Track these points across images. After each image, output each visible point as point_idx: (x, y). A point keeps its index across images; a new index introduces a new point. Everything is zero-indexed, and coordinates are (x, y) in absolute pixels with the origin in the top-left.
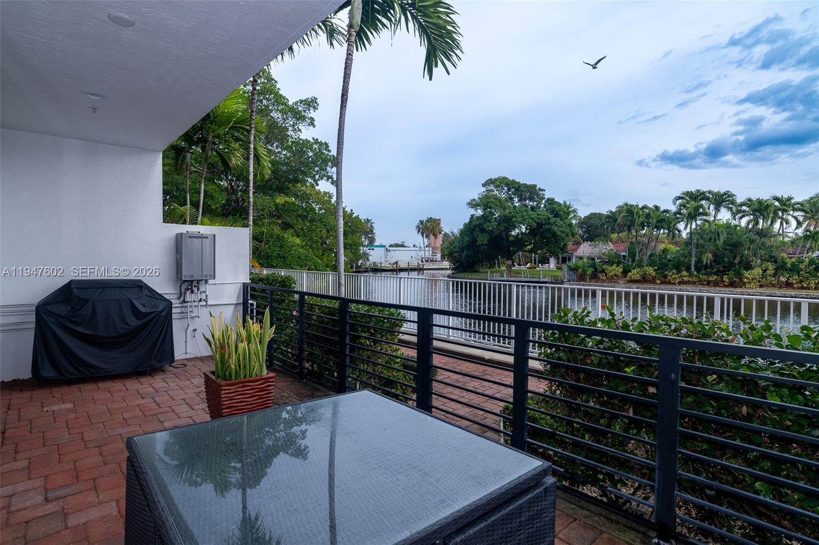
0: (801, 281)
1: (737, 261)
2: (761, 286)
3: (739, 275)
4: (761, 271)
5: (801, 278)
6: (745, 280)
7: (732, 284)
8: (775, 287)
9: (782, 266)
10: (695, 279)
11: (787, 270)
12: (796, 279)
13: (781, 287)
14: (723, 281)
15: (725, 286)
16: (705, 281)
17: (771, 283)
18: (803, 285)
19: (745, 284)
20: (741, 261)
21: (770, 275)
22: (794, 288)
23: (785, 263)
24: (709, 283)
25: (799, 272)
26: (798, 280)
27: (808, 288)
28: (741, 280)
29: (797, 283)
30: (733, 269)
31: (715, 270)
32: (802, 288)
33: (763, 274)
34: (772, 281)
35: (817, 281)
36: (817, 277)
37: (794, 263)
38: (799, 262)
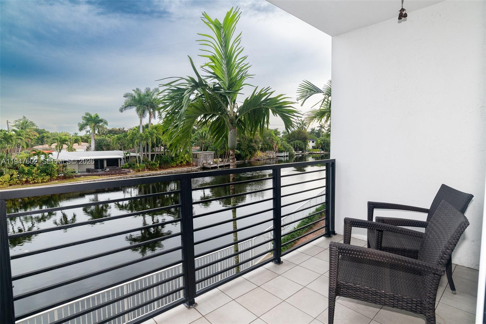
0: (34, 179)
2: (10, 185)
4: (9, 176)
8: (19, 184)
9: (22, 172)
11: (25, 174)
17: (16, 183)
18: (35, 182)
21: (15, 178)
22: (30, 184)
23: (24, 170)
25: (32, 174)
26: (32, 179)
27: (38, 183)
29: (32, 181)
32: (35, 183)
33: (10, 178)
34: (17, 181)
35: (42, 179)
36: (42, 176)
37: (29, 169)
38: (31, 169)
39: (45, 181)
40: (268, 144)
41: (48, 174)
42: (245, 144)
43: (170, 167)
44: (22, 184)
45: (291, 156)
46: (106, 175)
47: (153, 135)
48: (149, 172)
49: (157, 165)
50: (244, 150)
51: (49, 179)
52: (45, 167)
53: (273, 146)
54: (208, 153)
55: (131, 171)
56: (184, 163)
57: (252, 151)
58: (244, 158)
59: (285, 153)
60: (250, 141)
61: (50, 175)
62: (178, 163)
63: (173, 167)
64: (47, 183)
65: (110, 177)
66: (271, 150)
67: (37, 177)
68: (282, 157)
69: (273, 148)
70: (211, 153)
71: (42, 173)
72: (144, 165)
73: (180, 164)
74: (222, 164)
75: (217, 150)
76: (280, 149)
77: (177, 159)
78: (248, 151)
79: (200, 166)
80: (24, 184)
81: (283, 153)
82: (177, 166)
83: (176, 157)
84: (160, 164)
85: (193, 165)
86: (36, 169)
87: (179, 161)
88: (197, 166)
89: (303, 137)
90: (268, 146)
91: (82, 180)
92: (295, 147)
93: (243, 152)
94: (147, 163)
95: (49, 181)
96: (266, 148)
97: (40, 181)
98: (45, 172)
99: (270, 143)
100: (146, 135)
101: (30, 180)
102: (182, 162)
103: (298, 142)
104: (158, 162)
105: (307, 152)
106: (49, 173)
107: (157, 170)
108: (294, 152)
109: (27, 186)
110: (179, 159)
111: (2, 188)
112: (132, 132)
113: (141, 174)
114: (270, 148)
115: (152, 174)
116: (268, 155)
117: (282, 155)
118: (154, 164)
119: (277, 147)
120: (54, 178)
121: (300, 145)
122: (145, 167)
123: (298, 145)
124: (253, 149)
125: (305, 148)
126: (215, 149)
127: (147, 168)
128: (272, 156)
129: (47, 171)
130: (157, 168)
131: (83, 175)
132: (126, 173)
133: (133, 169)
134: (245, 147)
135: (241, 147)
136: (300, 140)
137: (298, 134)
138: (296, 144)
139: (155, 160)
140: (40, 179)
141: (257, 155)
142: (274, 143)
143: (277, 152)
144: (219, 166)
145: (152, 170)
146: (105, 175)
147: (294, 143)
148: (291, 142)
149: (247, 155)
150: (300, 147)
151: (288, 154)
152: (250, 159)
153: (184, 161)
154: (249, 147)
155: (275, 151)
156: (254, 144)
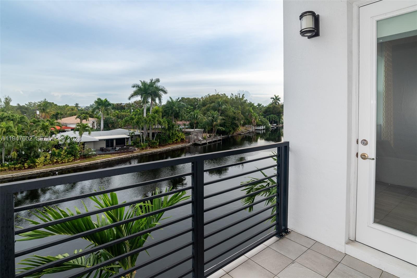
0: (62, 160)
1: (32, 154)
2: (44, 165)
3: (34, 162)
5: (62, 158)
6: (37, 164)
7: (30, 167)
8: (51, 164)
10: (6, 168)
11: (56, 156)
12: (60, 160)
13: (53, 163)
14: (24, 167)
15: (25, 169)
16: (12, 168)
17: (49, 163)
19: (36, 166)
20: (34, 154)
21: (48, 159)
22: (59, 163)
23: (55, 153)
24: (15, 169)
25: (61, 156)
27: (65, 163)
28: (35, 164)
29: (60, 161)
30: (30, 159)
31: (19, 162)
32: (63, 163)
33: (45, 159)
34: (49, 162)
35: (68, 159)
36: (68, 157)
37: (59, 152)
38: (61, 151)
39: (70, 161)
40: (247, 119)
41: (72, 155)
42: (229, 121)
43: (168, 144)
44: (53, 164)
45: (267, 129)
46: (117, 154)
47: (155, 119)
48: (151, 149)
49: (157, 143)
50: (228, 126)
51: (73, 159)
52: (71, 149)
53: (252, 121)
54: (199, 131)
55: (136, 149)
56: (179, 140)
57: (235, 127)
58: (228, 133)
59: (262, 126)
60: (233, 119)
61: (74, 156)
62: (174, 141)
63: (170, 144)
64: (72, 163)
65: (120, 155)
66: (250, 124)
67: (64, 158)
68: (260, 130)
69: (252, 123)
70: (201, 131)
71: (68, 155)
72: (147, 143)
73: (176, 142)
74: (210, 140)
75: (205, 127)
76: (258, 123)
77: (173, 137)
78: (232, 127)
79: (192, 142)
80: (54, 164)
81: (260, 126)
82: (173, 143)
83: (172, 136)
84: (159, 143)
85: (186, 142)
86: (64, 151)
87: (175, 139)
88: (189, 142)
89: (277, 112)
90: (247, 121)
91: (99, 159)
92: (271, 121)
93: (227, 129)
94: (149, 142)
95: (73, 161)
96: (246, 123)
97: (66, 161)
98: (71, 154)
99: (249, 119)
100: (149, 119)
101: (59, 160)
102: (177, 140)
103: (273, 116)
104: (157, 140)
105: (281, 125)
106: (74, 154)
107: (157, 148)
108: (270, 125)
109: (57, 165)
110: (175, 137)
111: (38, 168)
112: (138, 117)
113: (145, 152)
114: (249, 123)
115: (154, 151)
116: (248, 129)
117: (259, 129)
118: (155, 142)
119: (255, 122)
120: (77, 158)
121: (274, 119)
122: (148, 146)
123: (273, 119)
124: (235, 126)
125: (279, 121)
126: (204, 126)
127: (149, 146)
128: (251, 130)
129: (72, 153)
130: (157, 146)
131: (99, 154)
132: (132, 152)
133: (138, 147)
134: (229, 124)
135: (226, 124)
136: (275, 114)
137: (273, 109)
138: (271, 118)
139: (155, 139)
140: (67, 159)
141: (238, 129)
142: (253, 118)
143: (255, 126)
144: (208, 142)
145: (153, 148)
146: (115, 154)
147: (270, 117)
148: (267, 117)
149: (230, 131)
150: (275, 120)
151: (265, 128)
152: (233, 134)
153: (179, 138)
154: (233, 124)
155: (253, 125)
156: (237, 122)
